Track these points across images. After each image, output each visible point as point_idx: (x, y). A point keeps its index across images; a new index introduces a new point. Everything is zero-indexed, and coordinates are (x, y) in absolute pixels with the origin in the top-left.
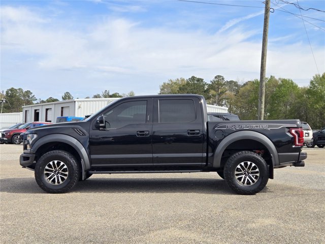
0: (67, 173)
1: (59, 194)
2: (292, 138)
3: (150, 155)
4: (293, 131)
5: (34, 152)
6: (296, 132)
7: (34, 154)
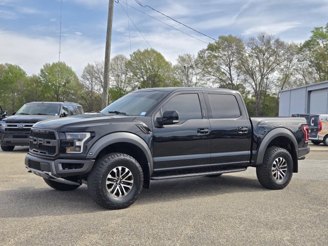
0: (132, 182)
1: (116, 211)
3: (208, 155)
4: (305, 128)
5: (95, 157)
7: (94, 159)
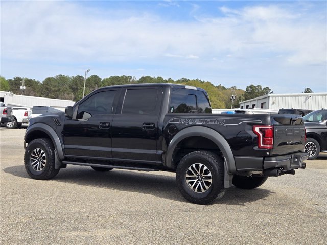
0: (45, 161)
2: (255, 138)
3: (109, 149)
4: (257, 129)
6: (260, 130)
